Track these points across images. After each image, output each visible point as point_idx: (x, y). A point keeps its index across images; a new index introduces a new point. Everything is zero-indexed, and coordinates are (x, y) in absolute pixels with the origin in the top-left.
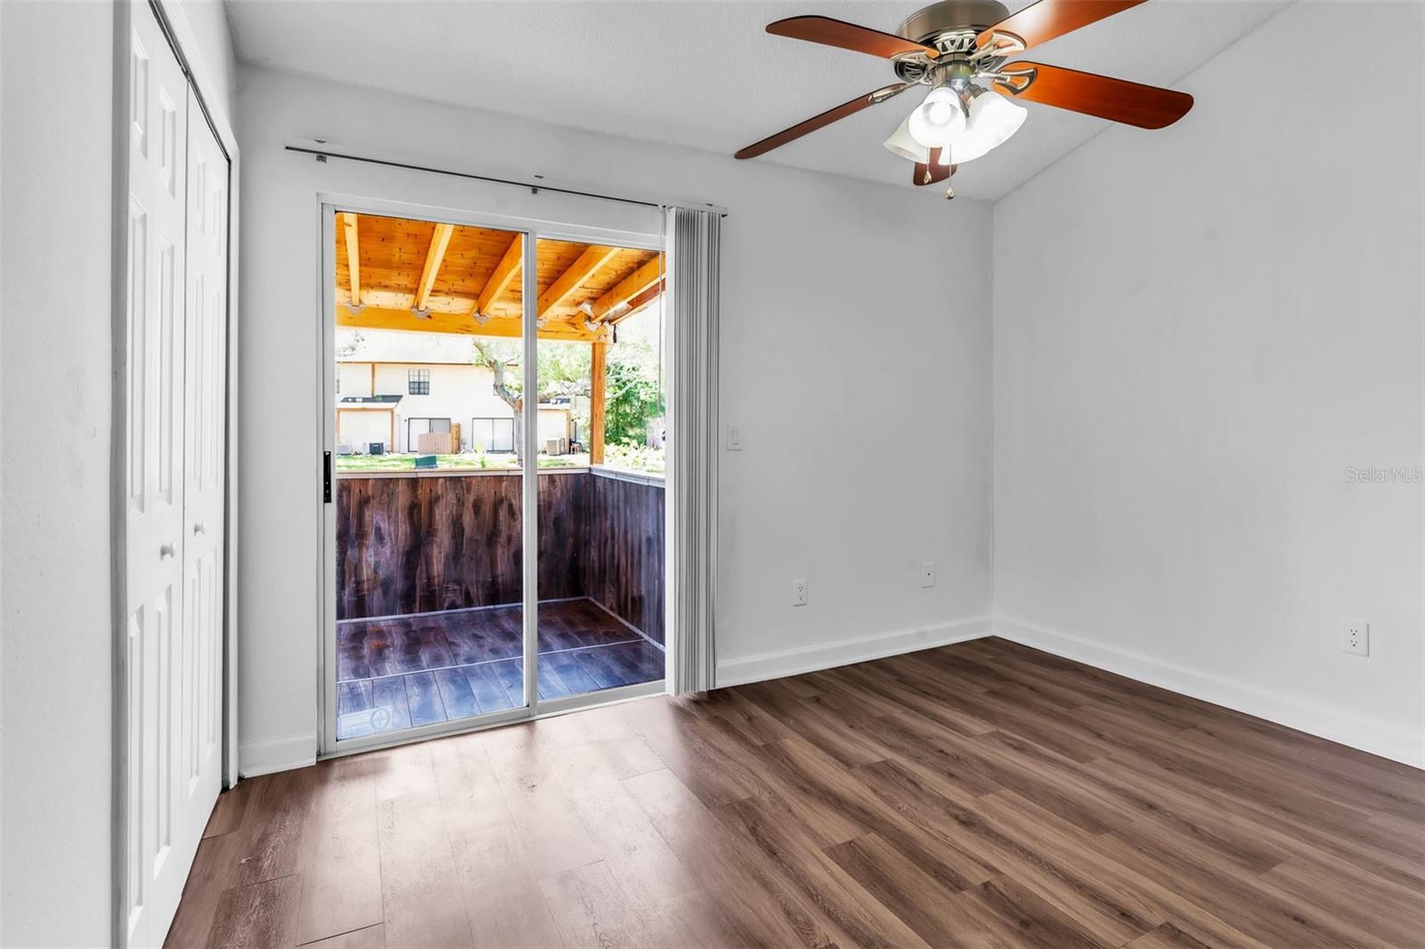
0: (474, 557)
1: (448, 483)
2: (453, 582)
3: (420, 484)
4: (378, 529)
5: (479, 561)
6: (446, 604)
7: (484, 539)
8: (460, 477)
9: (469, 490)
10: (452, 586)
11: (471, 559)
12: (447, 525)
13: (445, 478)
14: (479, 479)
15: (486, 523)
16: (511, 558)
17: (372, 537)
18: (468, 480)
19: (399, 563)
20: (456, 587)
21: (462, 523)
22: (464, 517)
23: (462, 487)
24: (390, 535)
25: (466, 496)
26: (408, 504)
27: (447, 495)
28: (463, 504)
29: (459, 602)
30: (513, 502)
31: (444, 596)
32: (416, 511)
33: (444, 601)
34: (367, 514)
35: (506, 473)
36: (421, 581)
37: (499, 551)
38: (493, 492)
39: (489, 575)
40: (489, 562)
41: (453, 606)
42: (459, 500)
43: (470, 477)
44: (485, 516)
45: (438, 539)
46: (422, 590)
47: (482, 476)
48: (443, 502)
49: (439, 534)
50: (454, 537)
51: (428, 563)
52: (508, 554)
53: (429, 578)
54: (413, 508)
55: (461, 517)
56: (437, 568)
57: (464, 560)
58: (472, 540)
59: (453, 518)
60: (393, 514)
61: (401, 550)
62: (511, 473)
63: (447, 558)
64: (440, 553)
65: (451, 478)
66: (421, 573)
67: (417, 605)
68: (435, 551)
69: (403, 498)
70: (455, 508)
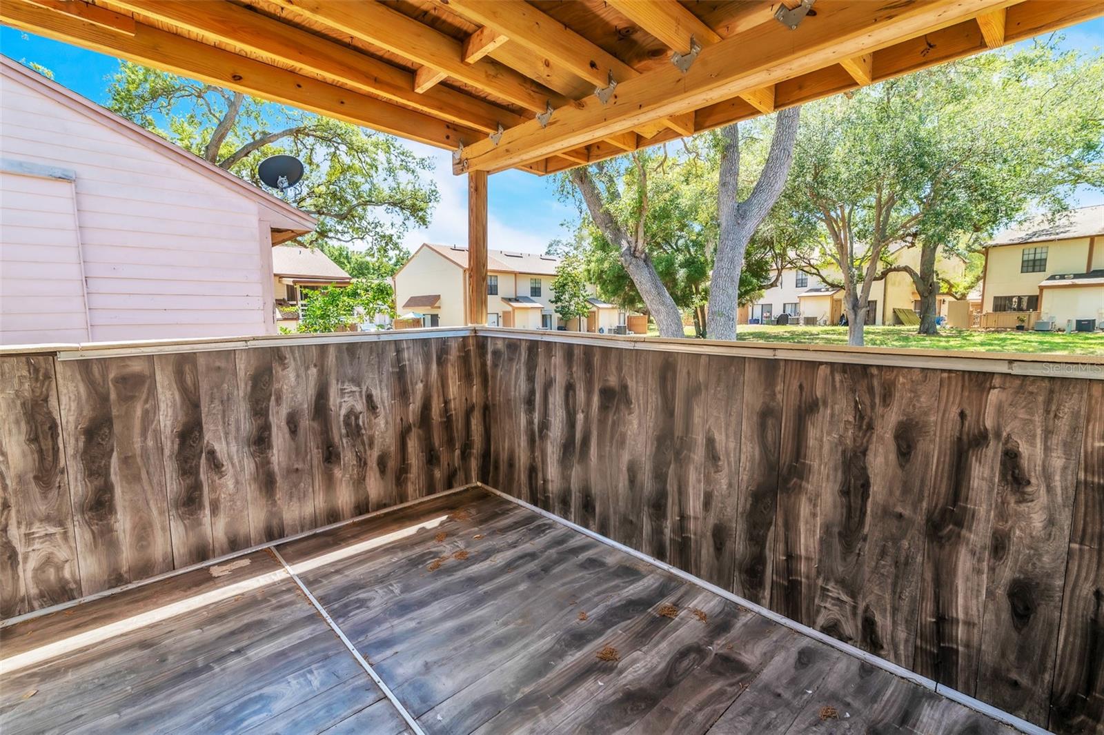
0: (891, 551)
1: (838, 378)
2: (837, 582)
3: (781, 372)
4: (710, 442)
5: (903, 566)
6: (821, 620)
7: (920, 519)
8: (865, 367)
9: (887, 397)
10: (834, 591)
11: (883, 553)
12: (831, 464)
13: (832, 364)
14: (917, 376)
15: (930, 483)
16: (1001, 592)
17: (699, 455)
18: (890, 376)
19: (740, 510)
20: (844, 597)
21: (864, 469)
22: (870, 456)
23: (871, 390)
24: (728, 455)
25: (879, 409)
26: (758, 406)
27: (835, 403)
28: (870, 427)
29: (849, 628)
30: (1024, 448)
31: (817, 601)
32: (770, 422)
33: (818, 612)
34: (698, 412)
35: (1003, 368)
36: (774, 556)
37: (964, 563)
38: (954, 412)
39: (929, 606)
40: (929, 576)
41: (832, 629)
42: (860, 415)
43: (891, 368)
44: (927, 465)
45: (810, 487)
46: (776, 571)
47: (923, 369)
48: (825, 414)
49: (814, 478)
50: (845, 492)
51: (790, 526)
52: (992, 580)
53: (791, 557)
54: (767, 415)
55: (864, 453)
56: (808, 541)
57: (868, 550)
58: (886, 512)
59: (844, 452)
60: (733, 419)
61: (744, 486)
62: (1017, 370)
63: (827, 529)
64: (814, 515)
65: (845, 368)
66: (776, 540)
67: (767, 593)
68: (804, 509)
69: (750, 397)
70: (850, 433)
